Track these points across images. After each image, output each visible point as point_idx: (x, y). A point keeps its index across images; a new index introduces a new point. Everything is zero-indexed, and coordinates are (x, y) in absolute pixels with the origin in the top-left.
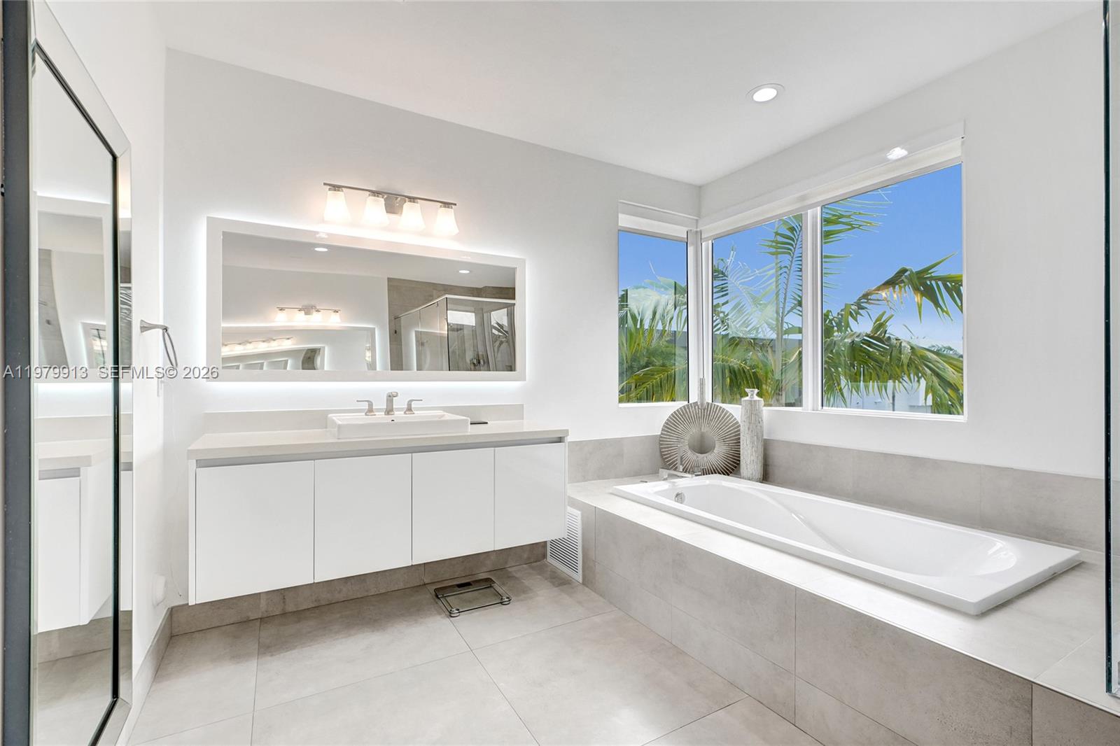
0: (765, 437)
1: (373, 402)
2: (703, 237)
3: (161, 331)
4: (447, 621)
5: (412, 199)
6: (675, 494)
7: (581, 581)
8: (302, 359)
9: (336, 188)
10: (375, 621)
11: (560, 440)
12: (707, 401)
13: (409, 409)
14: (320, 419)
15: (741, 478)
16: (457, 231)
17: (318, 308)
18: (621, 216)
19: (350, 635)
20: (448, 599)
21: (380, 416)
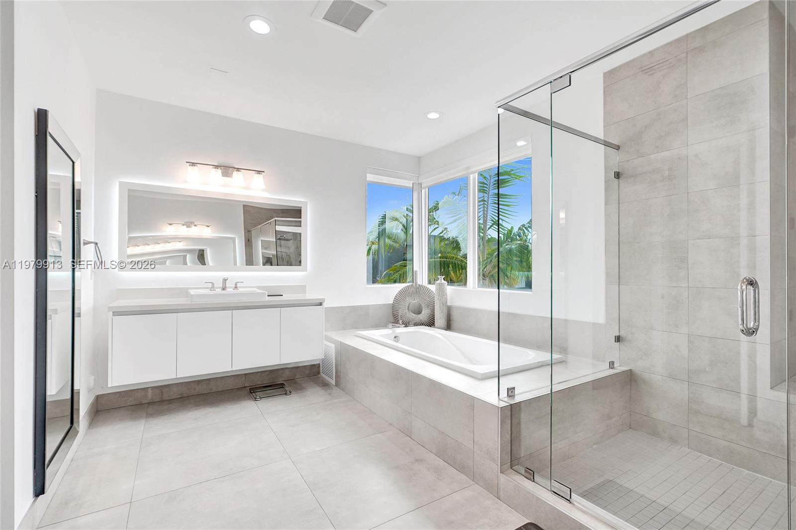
0: (448, 304)
1: (214, 283)
2: (422, 186)
3: (93, 245)
4: (253, 402)
5: (238, 170)
6: (394, 337)
7: (334, 384)
8: (197, 255)
9: (193, 164)
10: (213, 403)
11: (321, 304)
12: (419, 283)
13: (236, 287)
14: (184, 292)
15: (435, 328)
16: (264, 187)
17: (195, 224)
18: (368, 175)
19: (197, 409)
20: (256, 393)
21: (219, 291)
